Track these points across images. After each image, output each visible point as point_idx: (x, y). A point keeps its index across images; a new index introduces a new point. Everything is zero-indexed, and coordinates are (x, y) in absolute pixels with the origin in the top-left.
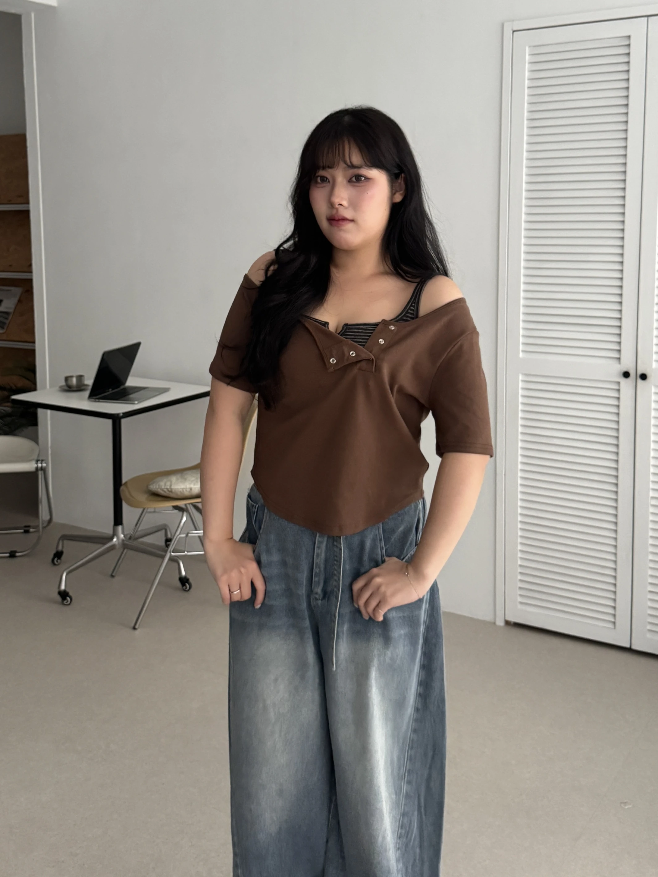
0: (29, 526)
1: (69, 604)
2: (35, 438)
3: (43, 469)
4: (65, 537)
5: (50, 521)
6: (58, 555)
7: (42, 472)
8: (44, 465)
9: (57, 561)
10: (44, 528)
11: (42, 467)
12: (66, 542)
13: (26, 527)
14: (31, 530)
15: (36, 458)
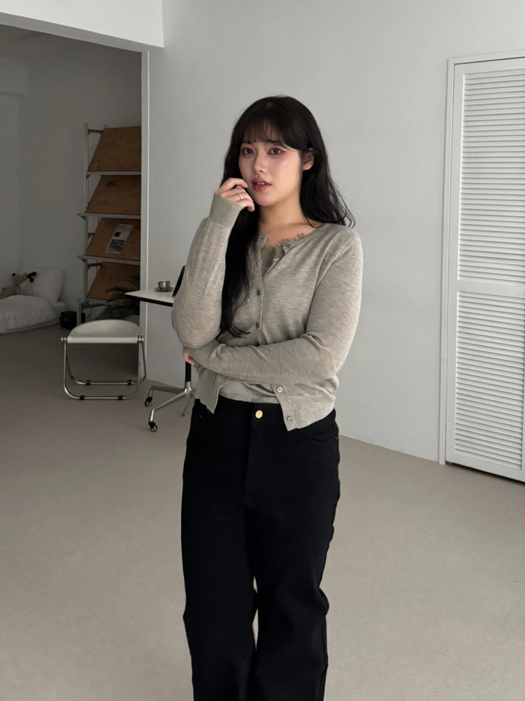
0: (131, 381)
1: (155, 431)
2: (137, 322)
3: (142, 342)
4: (153, 388)
5: (145, 378)
6: (149, 399)
7: (142, 344)
8: (143, 339)
9: (148, 404)
10: (141, 382)
11: (141, 341)
12: (154, 391)
13: (129, 381)
14: (132, 383)
15: (138, 335)
